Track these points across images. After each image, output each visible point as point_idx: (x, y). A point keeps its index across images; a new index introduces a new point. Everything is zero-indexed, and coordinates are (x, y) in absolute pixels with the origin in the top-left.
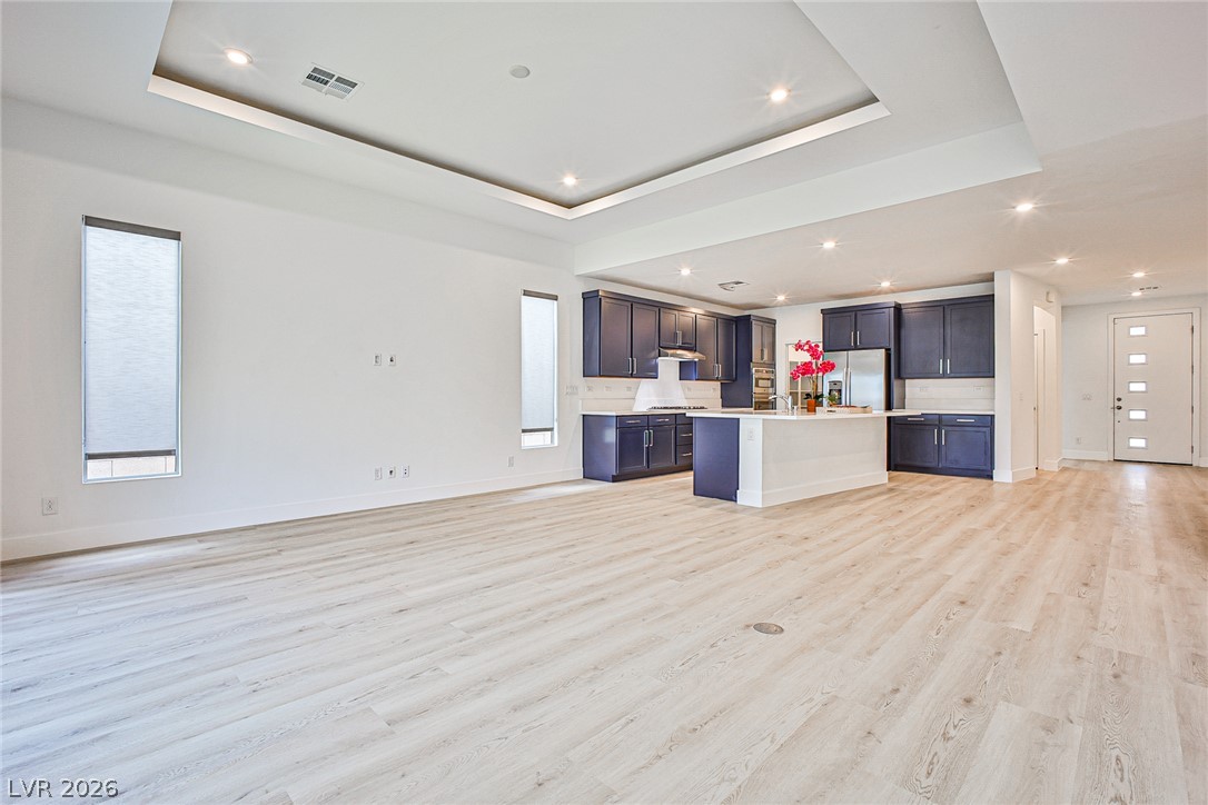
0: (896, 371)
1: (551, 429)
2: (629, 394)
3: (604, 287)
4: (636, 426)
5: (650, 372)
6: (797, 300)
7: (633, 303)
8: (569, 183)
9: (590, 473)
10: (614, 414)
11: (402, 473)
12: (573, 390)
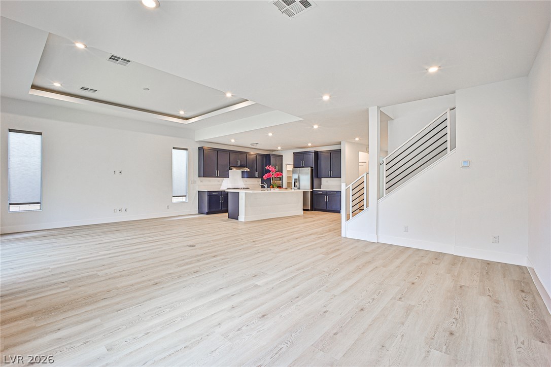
0: (316, 175)
1: (186, 196)
2: (219, 183)
3: (206, 146)
4: (216, 195)
5: (226, 176)
6: (286, 149)
7: (218, 150)
8: (182, 113)
9: (200, 212)
10: (206, 190)
11: (124, 210)
12: (194, 182)
